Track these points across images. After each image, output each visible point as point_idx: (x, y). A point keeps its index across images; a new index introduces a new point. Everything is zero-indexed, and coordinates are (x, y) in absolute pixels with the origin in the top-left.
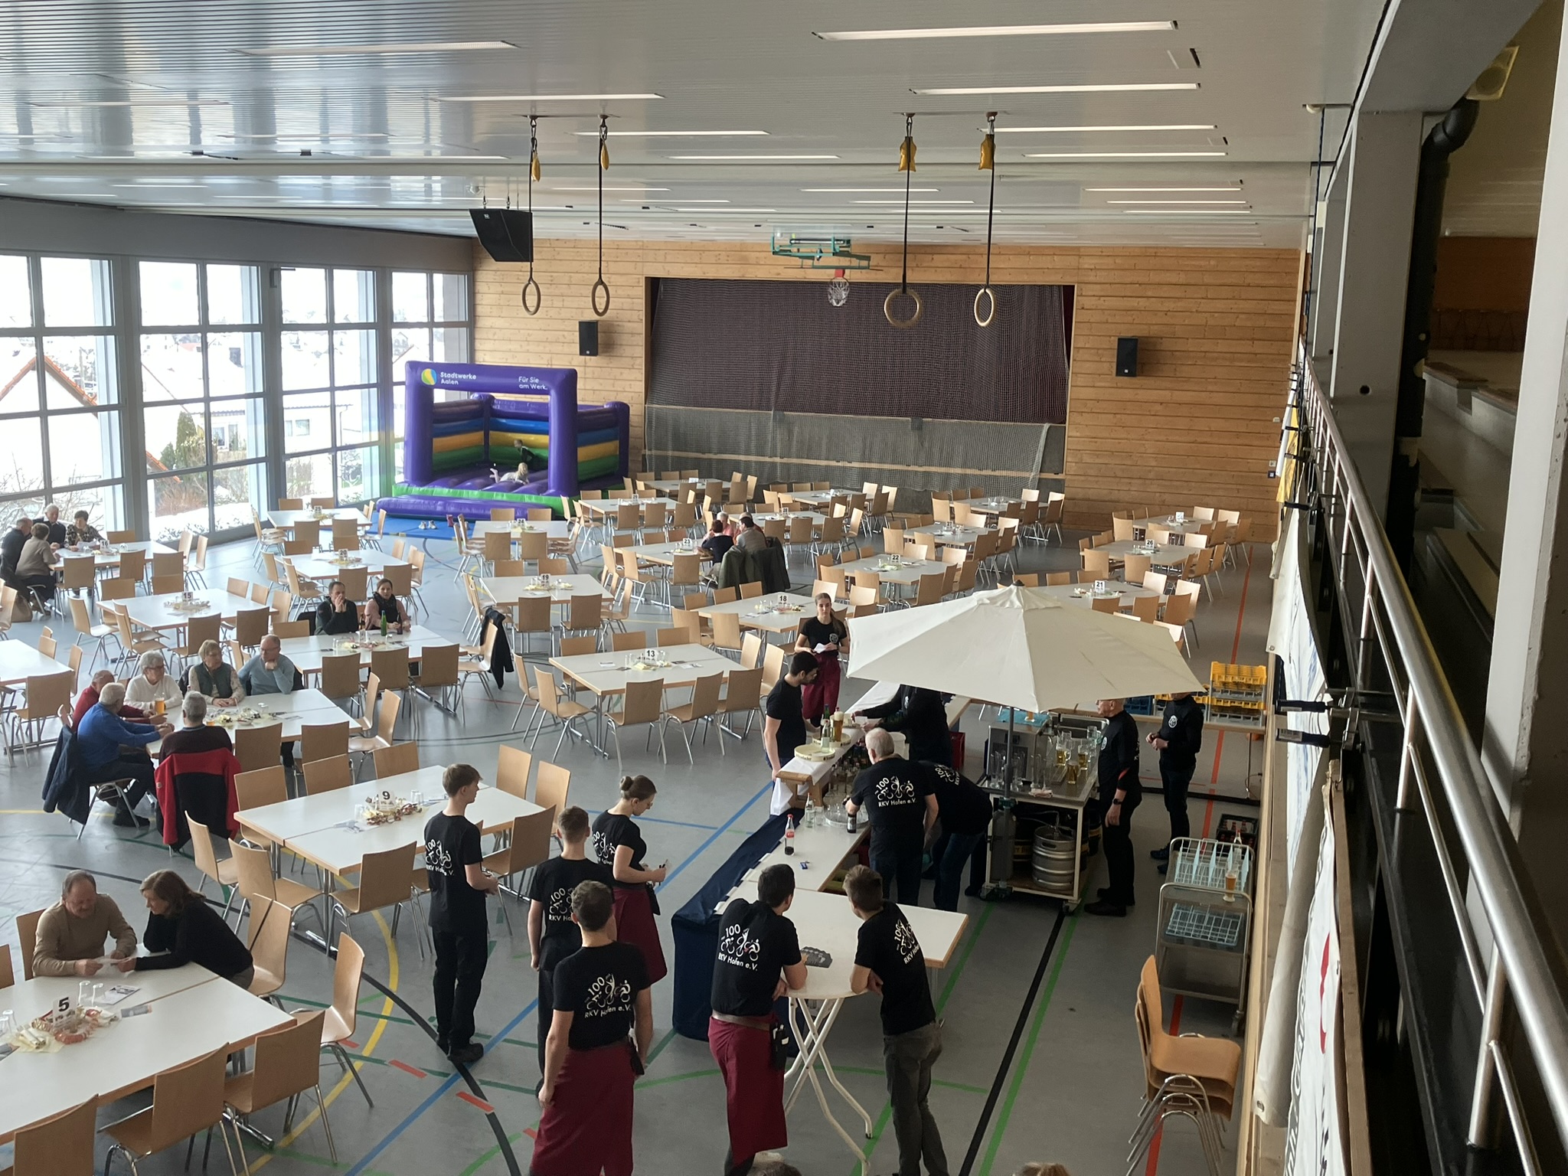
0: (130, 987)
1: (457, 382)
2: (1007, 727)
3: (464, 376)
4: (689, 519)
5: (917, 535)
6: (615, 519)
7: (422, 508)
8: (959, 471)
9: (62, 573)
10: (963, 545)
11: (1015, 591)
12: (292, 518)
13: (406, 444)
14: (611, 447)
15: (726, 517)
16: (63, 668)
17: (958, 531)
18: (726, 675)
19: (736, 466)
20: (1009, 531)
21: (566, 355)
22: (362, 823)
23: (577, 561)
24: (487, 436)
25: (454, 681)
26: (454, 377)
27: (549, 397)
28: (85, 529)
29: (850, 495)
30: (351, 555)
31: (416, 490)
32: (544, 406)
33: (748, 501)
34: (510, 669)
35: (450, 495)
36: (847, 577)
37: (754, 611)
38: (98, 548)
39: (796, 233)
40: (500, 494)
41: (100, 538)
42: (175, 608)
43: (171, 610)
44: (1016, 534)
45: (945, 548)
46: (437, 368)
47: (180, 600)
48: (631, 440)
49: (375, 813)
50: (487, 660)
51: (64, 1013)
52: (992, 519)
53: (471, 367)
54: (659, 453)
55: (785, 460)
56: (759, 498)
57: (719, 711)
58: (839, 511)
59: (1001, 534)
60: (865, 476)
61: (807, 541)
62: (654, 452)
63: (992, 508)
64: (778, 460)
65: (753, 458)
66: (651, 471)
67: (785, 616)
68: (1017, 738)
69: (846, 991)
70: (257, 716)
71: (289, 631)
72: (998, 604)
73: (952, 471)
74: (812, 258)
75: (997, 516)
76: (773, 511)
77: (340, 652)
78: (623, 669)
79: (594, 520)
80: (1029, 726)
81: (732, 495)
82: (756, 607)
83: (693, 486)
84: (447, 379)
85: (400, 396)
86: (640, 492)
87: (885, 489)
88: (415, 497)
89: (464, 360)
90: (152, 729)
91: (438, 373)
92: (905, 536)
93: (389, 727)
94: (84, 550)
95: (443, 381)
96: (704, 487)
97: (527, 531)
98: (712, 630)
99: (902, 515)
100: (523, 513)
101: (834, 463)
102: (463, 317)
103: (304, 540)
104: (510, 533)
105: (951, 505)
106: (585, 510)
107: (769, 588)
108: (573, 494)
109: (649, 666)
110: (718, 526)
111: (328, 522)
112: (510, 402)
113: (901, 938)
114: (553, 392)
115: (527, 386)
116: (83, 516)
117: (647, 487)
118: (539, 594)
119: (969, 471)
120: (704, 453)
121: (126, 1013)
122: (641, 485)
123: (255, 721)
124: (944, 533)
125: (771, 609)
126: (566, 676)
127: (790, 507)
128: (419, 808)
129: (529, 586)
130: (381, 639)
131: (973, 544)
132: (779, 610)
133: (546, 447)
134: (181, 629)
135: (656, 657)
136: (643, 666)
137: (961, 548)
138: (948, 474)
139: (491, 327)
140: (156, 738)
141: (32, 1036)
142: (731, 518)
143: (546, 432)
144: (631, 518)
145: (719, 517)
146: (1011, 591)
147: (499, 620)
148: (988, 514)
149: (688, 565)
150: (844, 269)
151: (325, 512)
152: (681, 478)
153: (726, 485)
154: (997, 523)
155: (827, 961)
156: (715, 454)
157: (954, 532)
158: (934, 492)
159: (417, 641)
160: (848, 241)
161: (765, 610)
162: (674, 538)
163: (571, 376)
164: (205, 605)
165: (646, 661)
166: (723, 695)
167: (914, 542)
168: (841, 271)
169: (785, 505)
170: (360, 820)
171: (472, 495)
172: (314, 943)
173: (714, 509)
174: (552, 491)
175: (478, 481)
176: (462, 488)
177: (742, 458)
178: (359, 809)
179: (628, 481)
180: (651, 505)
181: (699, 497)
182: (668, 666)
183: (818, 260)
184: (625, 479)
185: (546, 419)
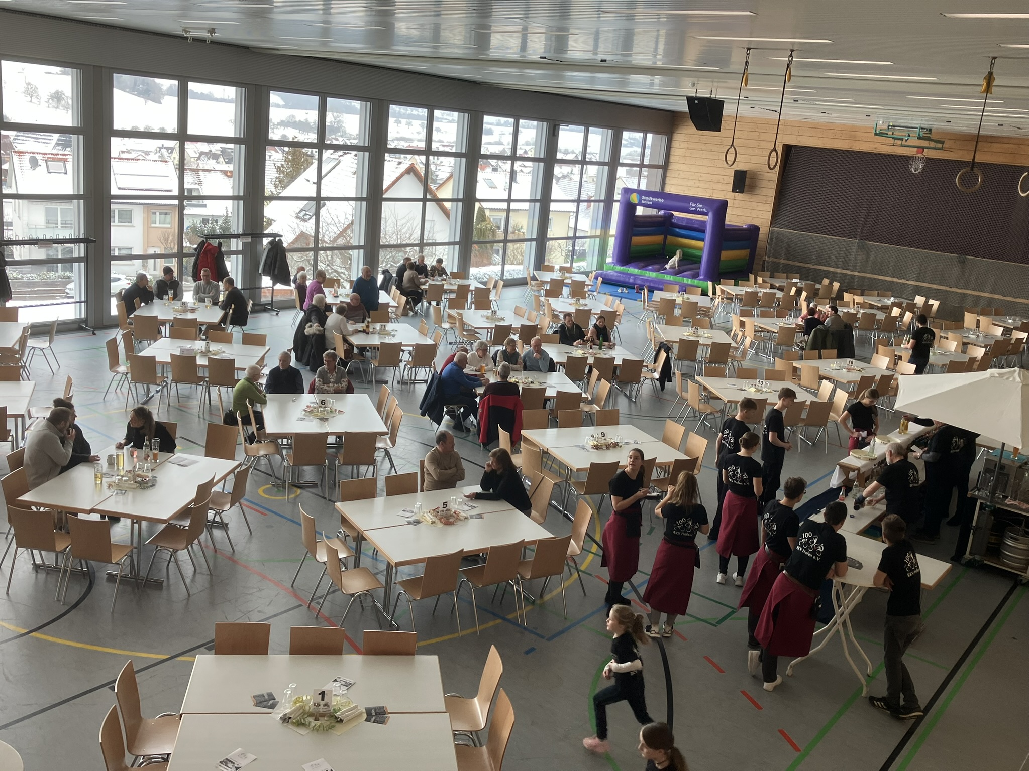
0: (473, 505)
1: (651, 203)
2: (997, 459)
3: (656, 200)
4: (790, 306)
5: (950, 335)
6: (741, 300)
7: (622, 279)
8: (987, 295)
9: (426, 291)
10: (983, 345)
11: (1018, 371)
12: (547, 276)
13: (616, 239)
14: (743, 253)
15: (816, 306)
16: (430, 342)
17: (981, 335)
18: (808, 403)
19: (826, 274)
20: (1019, 341)
21: (722, 190)
22: (589, 447)
23: (713, 323)
24: (665, 239)
25: (638, 381)
26: (649, 200)
27: (707, 217)
28: (440, 269)
29: (905, 303)
30: (582, 301)
31: (619, 268)
32: (704, 223)
33: (832, 298)
34: (670, 381)
35: (638, 273)
36: (896, 356)
37: (830, 368)
38: (445, 280)
39: (893, 122)
40: (669, 276)
41: (447, 275)
42: (487, 318)
43: (485, 320)
44: (1024, 343)
45: (969, 346)
46: (641, 193)
47: (490, 314)
48: (758, 249)
49: (596, 443)
50: (658, 372)
51: (445, 509)
52: (1007, 331)
53: (661, 194)
54: (775, 260)
55: (861, 274)
56: (840, 297)
57: (800, 425)
58: (896, 312)
59: (1013, 342)
60: (918, 291)
61: (871, 329)
62: (771, 259)
63: (1009, 324)
64: (856, 273)
65: (839, 270)
66: (767, 271)
67: (850, 374)
68: (1002, 467)
69: (869, 583)
70: (532, 382)
71: (548, 340)
72: (1004, 378)
73: (982, 294)
74: (902, 139)
75: (1012, 330)
76: (849, 307)
77: (575, 355)
78: (741, 390)
79: (727, 298)
80: (1013, 461)
81: (821, 292)
82: (832, 365)
83: (795, 284)
84: (646, 200)
85: (616, 208)
86: (759, 284)
87: (931, 302)
88: (617, 272)
89: (658, 189)
90: (478, 380)
91: (641, 197)
92: (941, 334)
93: (602, 400)
94: (437, 281)
95: (643, 202)
96: (803, 286)
97: (685, 300)
98: (800, 376)
99: (941, 321)
100: (684, 289)
101: (896, 280)
102: (661, 163)
103: (555, 290)
104: (675, 300)
105: (978, 318)
106: (722, 291)
107: (840, 356)
108: (716, 280)
109: (758, 390)
110: (812, 311)
111: (569, 281)
112: (683, 218)
113: (909, 562)
114: (711, 214)
115: (694, 209)
116: (440, 261)
117: (764, 281)
118: (692, 338)
119: (996, 296)
120: (805, 263)
121: (472, 517)
122: (760, 280)
123: (531, 385)
124: (970, 336)
125: (841, 368)
126: (705, 389)
127: (862, 305)
128: (620, 445)
129: (686, 333)
130: (599, 351)
131: (990, 346)
132: (847, 369)
133: (701, 249)
134: (490, 330)
135: (763, 386)
136: (754, 390)
137: (981, 347)
138: (980, 296)
139: (678, 170)
140: (481, 385)
141: (429, 517)
142: (819, 308)
143: (703, 240)
144: (751, 300)
145: (811, 305)
146: (1015, 371)
147: (668, 350)
148: (1005, 327)
149: (788, 334)
150: (923, 148)
151: (567, 275)
152: (787, 278)
153: (818, 286)
154: (1011, 335)
155: (859, 566)
156: (814, 265)
157: (978, 336)
158: (967, 308)
159: (619, 355)
160: (930, 130)
161: (837, 368)
162: (780, 315)
163: (723, 205)
164: (502, 319)
165: (757, 387)
166: (804, 415)
167: (947, 339)
168: (922, 150)
169: (857, 303)
170: (588, 446)
171: (650, 274)
172: (555, 508)
173: (808, 300)
174: (702, 277)
175: (657, 266)
176: (646, 270)
177: (831, 269)
178: (588, 439)
179: (752, 276)
180: (766, 292)
181: (799, 292)
182: (770, 392)
183: (906, 140)
184: (750, 274)
185: (704, 232)
